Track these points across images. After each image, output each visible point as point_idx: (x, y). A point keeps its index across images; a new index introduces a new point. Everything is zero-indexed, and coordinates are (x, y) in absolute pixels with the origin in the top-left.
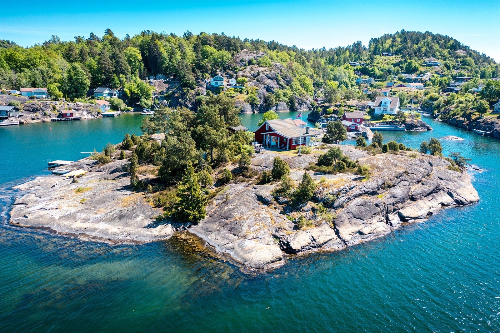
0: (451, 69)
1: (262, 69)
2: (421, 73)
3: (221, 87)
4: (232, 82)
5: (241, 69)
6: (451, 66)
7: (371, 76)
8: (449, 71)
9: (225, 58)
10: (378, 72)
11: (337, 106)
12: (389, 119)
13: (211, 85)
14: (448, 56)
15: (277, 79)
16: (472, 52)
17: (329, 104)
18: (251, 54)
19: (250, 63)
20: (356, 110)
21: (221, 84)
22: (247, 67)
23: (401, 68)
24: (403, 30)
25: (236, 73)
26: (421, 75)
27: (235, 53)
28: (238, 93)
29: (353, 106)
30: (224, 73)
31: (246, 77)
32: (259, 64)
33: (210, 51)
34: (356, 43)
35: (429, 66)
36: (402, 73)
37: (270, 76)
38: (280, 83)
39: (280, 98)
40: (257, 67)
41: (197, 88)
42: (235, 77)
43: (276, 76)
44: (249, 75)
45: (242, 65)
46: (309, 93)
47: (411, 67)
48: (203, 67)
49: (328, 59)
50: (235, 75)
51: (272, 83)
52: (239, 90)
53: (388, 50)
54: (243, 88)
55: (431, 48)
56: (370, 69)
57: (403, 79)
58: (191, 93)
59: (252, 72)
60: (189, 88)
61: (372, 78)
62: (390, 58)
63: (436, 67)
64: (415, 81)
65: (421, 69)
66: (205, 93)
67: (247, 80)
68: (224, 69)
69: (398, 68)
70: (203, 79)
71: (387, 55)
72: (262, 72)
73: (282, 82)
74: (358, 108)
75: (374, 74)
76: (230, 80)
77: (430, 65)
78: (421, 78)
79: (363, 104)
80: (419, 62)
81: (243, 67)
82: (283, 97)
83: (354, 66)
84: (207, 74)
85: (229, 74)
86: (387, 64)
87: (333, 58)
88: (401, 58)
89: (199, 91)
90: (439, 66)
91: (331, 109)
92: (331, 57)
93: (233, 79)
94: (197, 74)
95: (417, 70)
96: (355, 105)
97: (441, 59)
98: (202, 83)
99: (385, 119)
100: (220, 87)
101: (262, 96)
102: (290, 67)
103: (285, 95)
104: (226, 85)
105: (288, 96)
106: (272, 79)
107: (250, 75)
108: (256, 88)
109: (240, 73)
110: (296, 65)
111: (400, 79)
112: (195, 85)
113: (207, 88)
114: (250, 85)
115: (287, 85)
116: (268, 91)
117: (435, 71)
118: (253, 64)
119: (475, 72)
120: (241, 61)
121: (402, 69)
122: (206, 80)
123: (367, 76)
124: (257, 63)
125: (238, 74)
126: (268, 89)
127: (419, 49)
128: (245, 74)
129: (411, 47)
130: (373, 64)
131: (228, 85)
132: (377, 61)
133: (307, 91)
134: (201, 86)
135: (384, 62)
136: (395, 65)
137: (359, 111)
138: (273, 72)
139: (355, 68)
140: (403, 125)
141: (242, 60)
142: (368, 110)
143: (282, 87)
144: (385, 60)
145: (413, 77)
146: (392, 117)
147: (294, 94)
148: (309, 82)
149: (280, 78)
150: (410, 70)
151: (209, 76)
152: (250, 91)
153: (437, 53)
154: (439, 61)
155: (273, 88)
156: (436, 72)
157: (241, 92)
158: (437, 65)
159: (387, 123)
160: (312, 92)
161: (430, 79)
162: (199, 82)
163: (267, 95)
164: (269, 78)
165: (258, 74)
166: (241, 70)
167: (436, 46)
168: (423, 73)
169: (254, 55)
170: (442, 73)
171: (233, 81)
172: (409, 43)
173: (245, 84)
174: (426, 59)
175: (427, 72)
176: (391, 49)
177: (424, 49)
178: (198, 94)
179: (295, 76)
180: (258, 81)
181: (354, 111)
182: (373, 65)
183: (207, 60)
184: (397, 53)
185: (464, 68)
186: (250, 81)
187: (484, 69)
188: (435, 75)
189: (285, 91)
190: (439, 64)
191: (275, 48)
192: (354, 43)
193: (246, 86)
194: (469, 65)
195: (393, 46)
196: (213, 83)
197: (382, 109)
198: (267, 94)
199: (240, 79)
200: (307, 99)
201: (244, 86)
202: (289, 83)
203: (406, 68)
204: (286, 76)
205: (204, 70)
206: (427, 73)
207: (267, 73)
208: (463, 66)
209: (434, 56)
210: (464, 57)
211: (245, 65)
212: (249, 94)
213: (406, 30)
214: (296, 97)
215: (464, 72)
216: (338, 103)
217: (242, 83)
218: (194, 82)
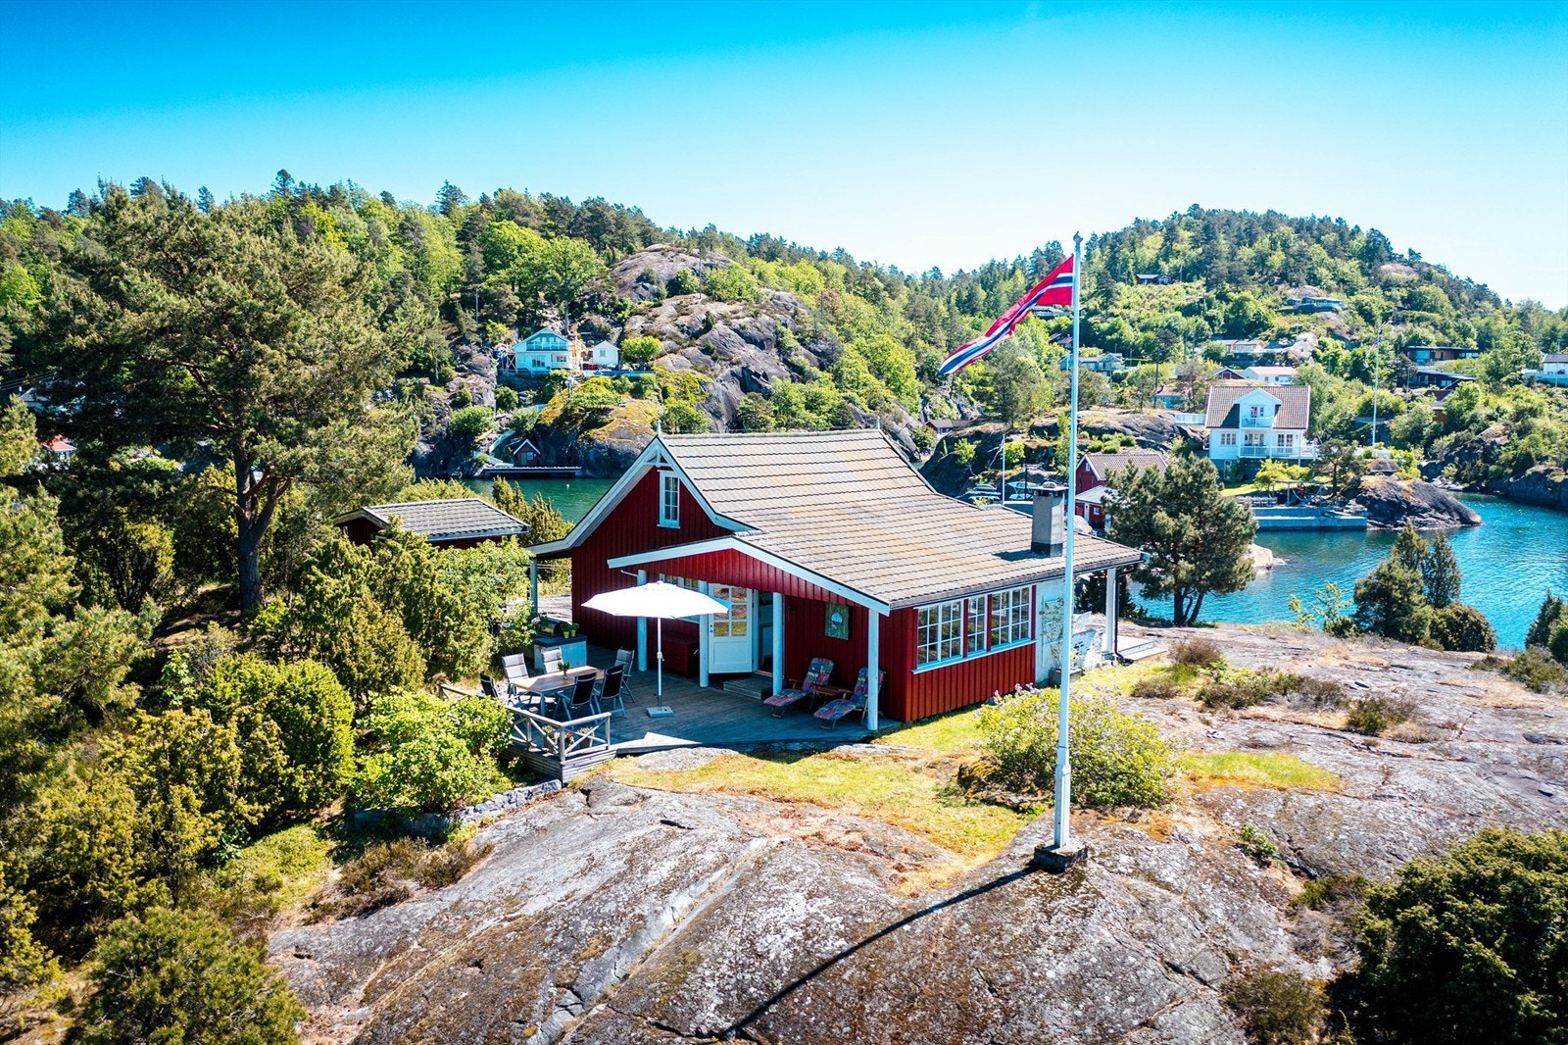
0: (1379, 321)
1: (723, 308)
2: (1281, 335)
3: (557, 372)
4: (603, 354)
5: (641, 307)
6: (1377, 312)
7: (1108, 347)
8: (1371, 328)
9: (574, 264)
10: (1130, 335)
11: (1035, 430)
12: (1287, 479)
13: (518, 366)
14: (1362, 281)
15: (779, 345)
16: (1434, 271)
17: (1001, 426)
18: (682, 255)
19: (676, 287)
20: (1126, 443)
21: (560, 365)
22: (665, 302)
23: (1210, 319)
24: (1196, 206)
25: (620, 323)
26: (1284, 341)
27: (619, 255)
28: (626, 398)
29: (1112, 431)
30: (575, 327)
31: (660, 335)
32: (712, 293)
33: (518, 241)
34: (1043, 249)
35: (1304, 313)
36: (1215, 337)
37: (751, 331)
38: (794, 359)
39: (794, 414)
40: (704, 302)
41: (457, 379)
42: (615, 338)
43: (776, 333)
44: (669, 328)
45: (645, 293)
46: (906, 400)
47: (1245, 316)
48: (487, 297)
49: (953, 301)
50: (616, 331)
51: (763, 361)
52: (631, 385)
53: (1154, 267)
54: (644, 375)
55: (1301, 254)
56: (1105, 326)
57: (1223, 354)
58: (430, 400)
59: (683, 320)
60: (425, 380)
61: (1115, 355)
62: (1169, 289)
63: (1329, 314)
64: (1267, 360)
65: (1279, 322)
66: (490, 399)
67: (660, 346)
68: (575, 311)
69: (1201, 320)
70: (486, 345)
71: (1155, 281)
72: (723, 317)
73: (801, 357)
74: (1133, 440)
75: (1119, 340)
76: (596, 350)
77: (1308, 308)
78: (1284, 350)
79: (1153, 419)
80: (1269, 301)
81: (647, 303)
82: (805, 413)
83: (1047, 318)
84: (501, 327)
85: (593, 329)
86: (1163, 309)
87: (971, 296)
88: (1204, 290)
89: (467, 391)
90: (1337, 312)
91: (1018, 442)
92: (965, 293)
93: (604, 344)
94: (460, 326)
95: (1266, 327)
96: (1119, 426)
97: (1337, 290)
98: (478, 358)
99: (1266, 480)
100: (552, 373)
101: (723, 408)
102: (826, 307)
103: (812, 404)
104: (578, 370)
105: (825, 408)
106: (761, 345)
107: (675, 330)
108: (700, 376)
109: (638, 322)
110: (849, 301)
111: (1212, 355)
112: (450, 369)
113: (501, 379)
114: (672, 366)
115: (822, 368)
116: (745, 389)
117: (1329, 330)
118: (688, 292)
119: (1458, 329)
120: (639, 279)
121: (1212, 326)
122: (500, 347)
123: (1095, 350)
124: (703, 288)
125: (627, 327)
126: (748, 381)
127: (1261, 260)
128: (655, 327)
129: (1233, 254)
130: (1111, 309)
131: (586, 367)
132: (1125, 302)
133: (897, 391)
134: (473, 369)
135: (1148, 304)
136: (1189, 311)
137: (1138, 449)
138: (764, 318)
139: (1052, 324)
140: (1353, 505)
141: (645, 278)
142: (1178, 442)
143: (799, 373)
144: (1150, 296)
145: (1257, 347)
146: (1297, 470)
147: (850, 400)
148: (903, 359)
149: (791, 341)
150: (1241, 326)
151: (513, 334)
152: (672, 389)
153: (1322, 272)
154: (1333, 297)
155: (765, 376)
156: (1331, 332)
157: (637, 393)
158: (1330, 309)
159: (1282, 497)
160: (914, 396)
161: (1314, 355)
162: (467, 356)
163: (743, 404)
164: (750, 340)
165: (708, 326)
166: (640, 313)
167: (1317, 251)
168: (1289, 336)
169: (691, 260)
170: (1350, 333)
171: (606, 353)
172: (1223, 245)
173: (655, 364)
174: (1290, 291)
175: (1301, 330)
176: (1162, 263)
177: (1277, 259)
178: (459, 402)
179: (848, 339)
180: (707, 350)
181: (1121, 449)
182: (1112, 315)
183: (503, 273)
184: (1185, 275)
185: (1419, 320)
186: (674, 352)
187: (1486, 320)
188: (1329, 341)
189: (813, 388)
190: (1336, 306)
191: (771, 257)
192: (1037, 250)
193: (659, 370)
194: (1433, 309)
195: (1167, 253)
196: (525, 361)
197: (1240, 441)
198: (742, 400)
199: (635, 341)
200: (898, 421)
201: (649, 369)
202: (826, 360)
203: (1226, 319)
204: (815, 337)
205: (488, 306)
206: (1302, 336)
207: (741, 321)
208: (1417, 314)
209: (1314, 280)
210: (1409, 284)
211: (658, 295)
212: (672, 399)
213: (1206, 206)
214: (855, 413)
215: (1422, 331)
216: (1039, 421)
217: (641, 359)
218: (447, 354)
